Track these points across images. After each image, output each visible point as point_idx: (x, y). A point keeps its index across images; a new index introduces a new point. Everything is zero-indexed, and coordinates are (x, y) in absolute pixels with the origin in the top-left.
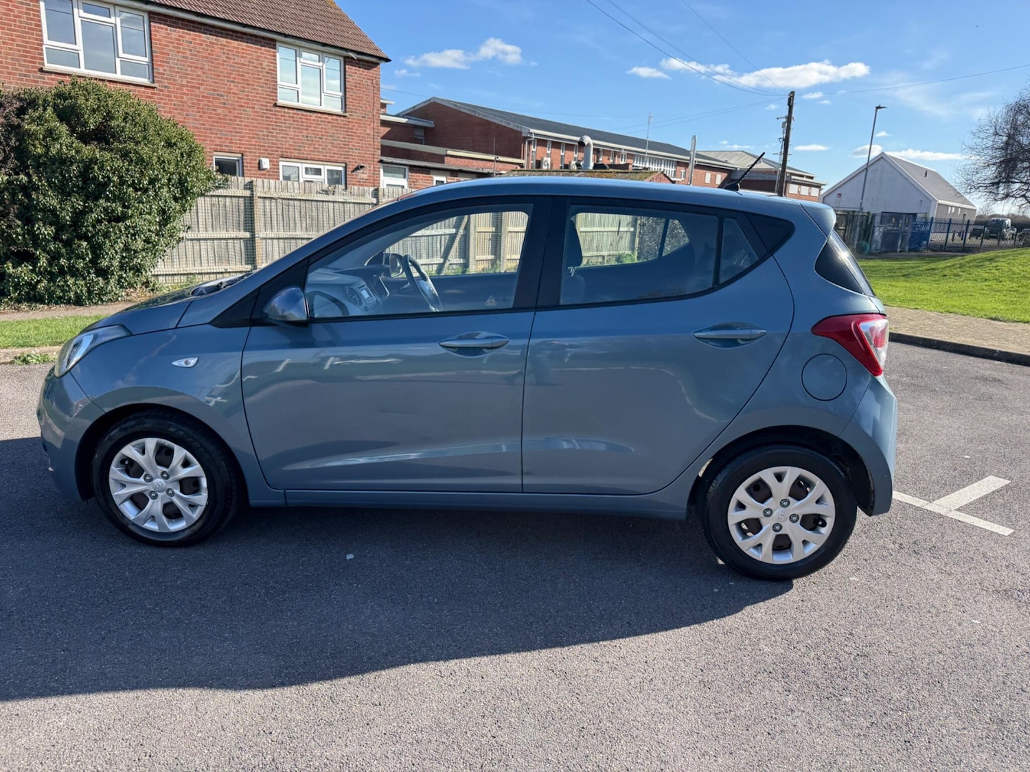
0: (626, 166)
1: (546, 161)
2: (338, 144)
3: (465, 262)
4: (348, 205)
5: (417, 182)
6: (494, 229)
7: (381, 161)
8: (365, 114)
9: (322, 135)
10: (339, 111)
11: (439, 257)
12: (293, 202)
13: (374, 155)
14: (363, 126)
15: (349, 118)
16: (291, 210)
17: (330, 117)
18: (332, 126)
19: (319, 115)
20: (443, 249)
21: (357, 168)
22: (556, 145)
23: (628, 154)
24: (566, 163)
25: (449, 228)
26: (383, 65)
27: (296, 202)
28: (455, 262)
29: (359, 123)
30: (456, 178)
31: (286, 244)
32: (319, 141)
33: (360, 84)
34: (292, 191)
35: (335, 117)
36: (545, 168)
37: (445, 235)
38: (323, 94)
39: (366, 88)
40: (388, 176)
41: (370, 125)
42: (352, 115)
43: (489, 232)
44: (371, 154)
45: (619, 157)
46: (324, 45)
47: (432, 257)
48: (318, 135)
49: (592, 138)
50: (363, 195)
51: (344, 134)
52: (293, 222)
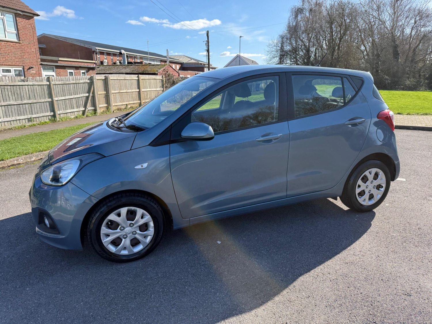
0: (141, 63)
1: (105, 61)
2: (18, 57)
3: (94, 108)
4: (35, 86)
5: (60, 73)
6: (105, 92)
7: (41, 64)
8: (30, 42)
9: (9, 53)
10: (16, 40)
11: (82, 107)
12: (6, 87)
13: (37, 61)
14: (30, 47)
15: (22, 44)
16: (6, 91)
17: (12, 44)
18: (13, 48)
19: (6, 43)
20: (83, 104)
21: (29, 68)
22: (109, 54)
23: (140, 57)
24: (114, 62)
25: (85, 93)
26: (35, 18)
27: (8, 87)
28: (90, 109)
29: (27, 46)
30: (78, 70)
31: (6, 108)
32: (8, 56)
33: (25, 27)
34: (5, 81)
35: (14, 44)
36: (105, 64)
37: (83, 97)
38: (6, 32)
39: (28, 29)
40: (45, 71)
41: (33, 47)
42: (23, 42)
43: (104, 94)
44: (36, 61)
45: (137, 59)
46: (3, 7)
47: (79, 108)
48: (6, 52)
49: (125, 51)
50: (42, 81)
51: (20, 52)
52: (8, 97)
